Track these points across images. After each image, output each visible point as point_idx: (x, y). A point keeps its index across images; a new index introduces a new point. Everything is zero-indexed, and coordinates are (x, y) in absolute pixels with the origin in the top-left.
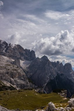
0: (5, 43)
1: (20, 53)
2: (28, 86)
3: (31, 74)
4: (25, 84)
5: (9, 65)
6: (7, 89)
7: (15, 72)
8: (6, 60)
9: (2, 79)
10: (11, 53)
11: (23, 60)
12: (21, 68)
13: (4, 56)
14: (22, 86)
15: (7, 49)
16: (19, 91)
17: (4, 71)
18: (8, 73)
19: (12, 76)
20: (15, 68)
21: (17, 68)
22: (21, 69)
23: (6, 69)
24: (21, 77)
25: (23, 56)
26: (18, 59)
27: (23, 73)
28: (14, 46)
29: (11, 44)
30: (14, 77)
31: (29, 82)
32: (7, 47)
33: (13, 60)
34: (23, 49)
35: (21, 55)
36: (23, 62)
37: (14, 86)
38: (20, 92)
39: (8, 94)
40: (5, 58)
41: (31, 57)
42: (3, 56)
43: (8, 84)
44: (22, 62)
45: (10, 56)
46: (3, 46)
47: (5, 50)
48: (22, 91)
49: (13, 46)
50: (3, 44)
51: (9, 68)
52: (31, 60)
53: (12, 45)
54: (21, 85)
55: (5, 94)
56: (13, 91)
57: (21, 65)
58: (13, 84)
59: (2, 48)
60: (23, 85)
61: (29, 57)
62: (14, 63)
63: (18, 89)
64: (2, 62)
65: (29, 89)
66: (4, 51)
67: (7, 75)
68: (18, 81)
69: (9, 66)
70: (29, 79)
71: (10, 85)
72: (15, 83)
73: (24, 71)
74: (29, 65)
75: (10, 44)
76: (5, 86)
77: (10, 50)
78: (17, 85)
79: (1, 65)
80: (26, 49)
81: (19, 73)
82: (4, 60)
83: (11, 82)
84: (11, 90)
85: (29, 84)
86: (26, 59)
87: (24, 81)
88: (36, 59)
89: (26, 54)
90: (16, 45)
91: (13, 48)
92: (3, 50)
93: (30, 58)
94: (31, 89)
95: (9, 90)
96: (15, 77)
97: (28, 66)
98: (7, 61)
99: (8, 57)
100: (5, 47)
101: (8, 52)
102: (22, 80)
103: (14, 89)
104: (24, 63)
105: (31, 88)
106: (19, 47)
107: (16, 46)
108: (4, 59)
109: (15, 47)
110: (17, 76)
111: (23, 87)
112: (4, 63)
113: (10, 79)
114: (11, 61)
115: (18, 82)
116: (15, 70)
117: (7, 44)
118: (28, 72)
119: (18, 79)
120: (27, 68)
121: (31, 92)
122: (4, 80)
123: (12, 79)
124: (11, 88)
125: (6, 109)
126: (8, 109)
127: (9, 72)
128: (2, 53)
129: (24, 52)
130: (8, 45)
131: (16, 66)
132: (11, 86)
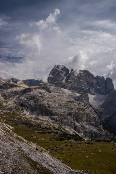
0: (65, 69)
1: (88, 82)
2: (103, 135)
3: (107, 116)
4: (98, 132)
5: (72, 102)
6: (69, 138)
7: (81, 112)
8: (67, 95)
9: (62, 123)
10: (74, 83)
11: (93, 94)
12: (90, 106)
13: (64, 88)
14: (93, 136)
15: (68, 78)
16: (88, 143)
17: (65, 111)
18: (70, 114)
19: (77, 118)
20: (82, 107)
21: (85, 106)
22: (91, 108)
23: (68, 108)
24: (90, 121)
25: (93, 87)
26: (85, 93)
27: (93, 115)
28: (78, 72)
29: (74, 70)
30: (79, 120)
31: (104, 129)
32: (68, 75)
33: (78, 95)
34: (92, 76)
35: (89, 86)
36: (93, 96)
37: (81, 135)
38: (89, 145)
39: (71, 146)
40: (66, 91)
41: (105, 88)
42: (62, 89)
43: (71, 131)
44: (91, 98)
45: (72, 89)
46: (62, 73)
47: (65, 79)
48: (92, 143)
49: (76, 73)
50: (63, 71)
51: (72, 107)
52: (106, 94)
53: (76, 71)
54: (92, 133)
55: (67, 145)
56: (79, 141)
57: (90, 102)
58: (79, 132)
59: (61, 77)
60: (94, 133)
61: (102, 88)
62: (78, 99)
63: (86, 140)
64: (62, 98)
65: (104, 141)
66: (64, 81)
67: (69, 117)
68: (87, 126)
69: (71, 104)
70: (104, 125)
71: (74, 132)
72: (81, 130)
73: (95, 111)
74: (103, 101)
75: (72, 70)
76: (67, 134)
77: (73, 79)
78: (85, 133)
79: (61, 102)
80: (97, 76)
81: (87, 115)
82: (64, 95)
83: (75, 128)
84: (76, 140)
85: (104, 133)
86: (98, 92)
87: (96, 126)
88: (115, 92)
89: (98, 84)
90: (81, 71)
91: (77, 75)
92: (62, 80)
93: (105, 91)
94: (108, 141)
95: (72, 141)
96: (82, 120)
97: (101, 103)
98: (69, 96)
99: (70, 89)
100: (65, 75)
101: (71, 82)
102: (93, 125)
103: (81, 139)
104: (94, 99)
105: (108, 139)
106: (86, 73)
107: (82, 73)
108: (64, 93)
109: (80, 74)
110: (85, 119)
111: (95, 137)
112: (64, 99)
113: (74, 124)
114: (75, 96)
115: (86, 129)
116: (81, 110)
117: (67, 70)
118: (101, 113)
119: (86, 124)
120: (99, 106)
121: (107, 145)
122: (66, 124)
123: (77, 123)
124: (76, 138)
125: (69, 167)
126: (72, 168)
127: (72, 113)
128: (61, 84)
129: (94, 81)
130: (70, 72)
131: (83, 104)
132: (76, 134)
